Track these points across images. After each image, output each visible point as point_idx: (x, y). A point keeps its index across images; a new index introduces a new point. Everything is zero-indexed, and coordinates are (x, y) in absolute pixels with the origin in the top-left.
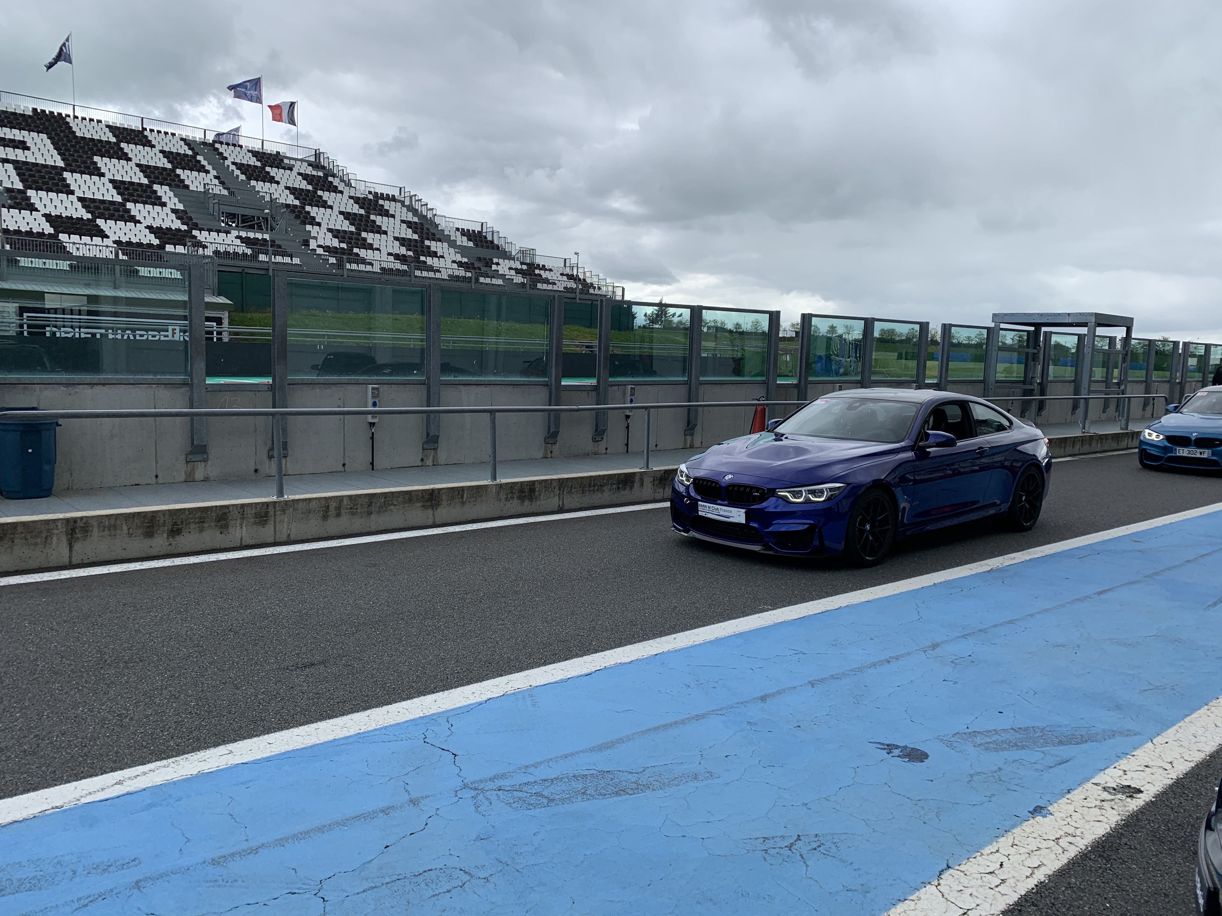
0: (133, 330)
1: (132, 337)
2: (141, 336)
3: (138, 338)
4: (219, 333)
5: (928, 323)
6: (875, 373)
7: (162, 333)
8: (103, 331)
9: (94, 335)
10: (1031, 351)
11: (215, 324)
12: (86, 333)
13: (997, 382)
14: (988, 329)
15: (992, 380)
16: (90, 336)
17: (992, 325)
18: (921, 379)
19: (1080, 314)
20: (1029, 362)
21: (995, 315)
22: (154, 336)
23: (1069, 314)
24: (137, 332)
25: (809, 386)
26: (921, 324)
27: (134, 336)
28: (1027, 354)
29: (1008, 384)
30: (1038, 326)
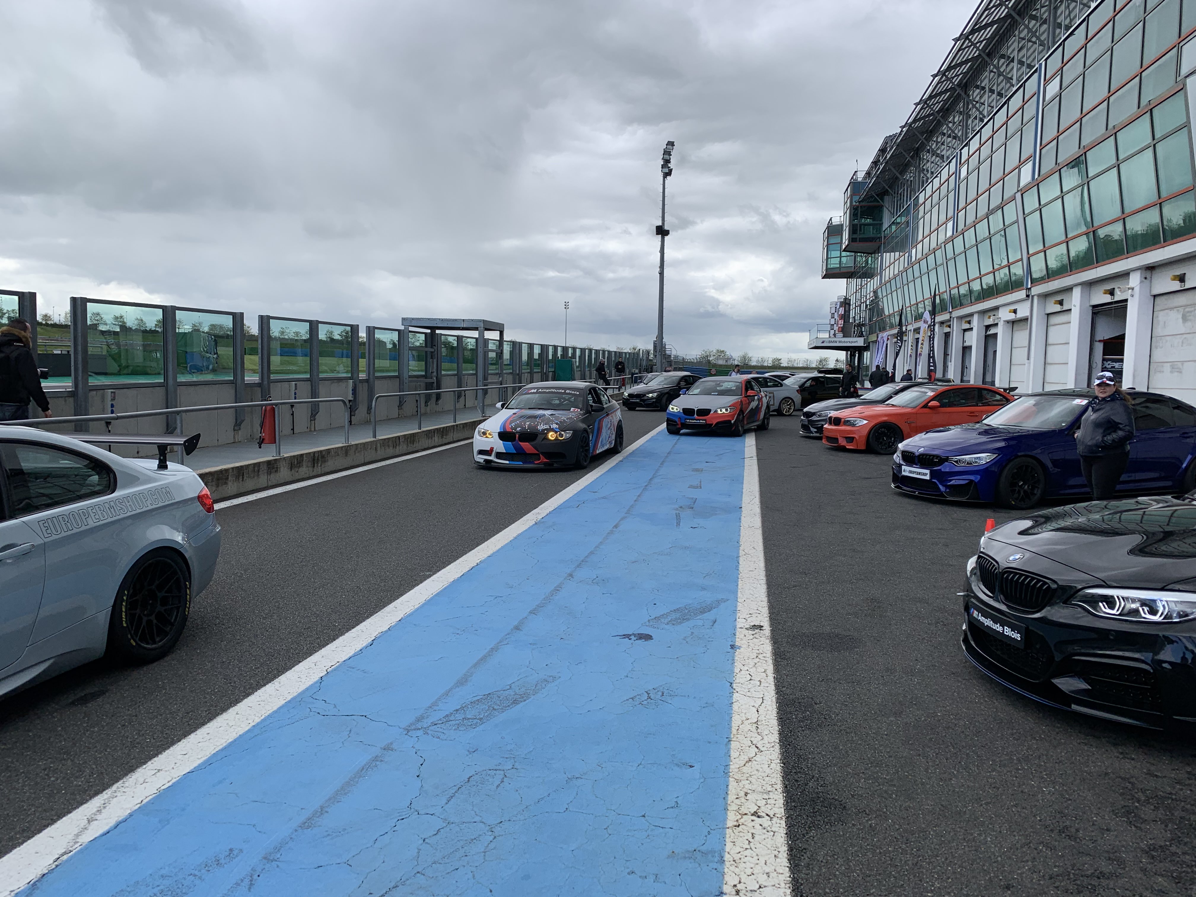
5: (358, 325)
6: (323, 372)
10: (429, 349)
13: (410, 377)
14: (399, 331)
15: (406, 376)
17: (402, 328)
18: (355, 375)
19: (472, 320)
20: (428, 359)
21: (404, 319)
23: (463, 320)
25: (271, 384)
26: (351, 326)
28: (426, 352)
29: (416, 379)
30: (433, 329)
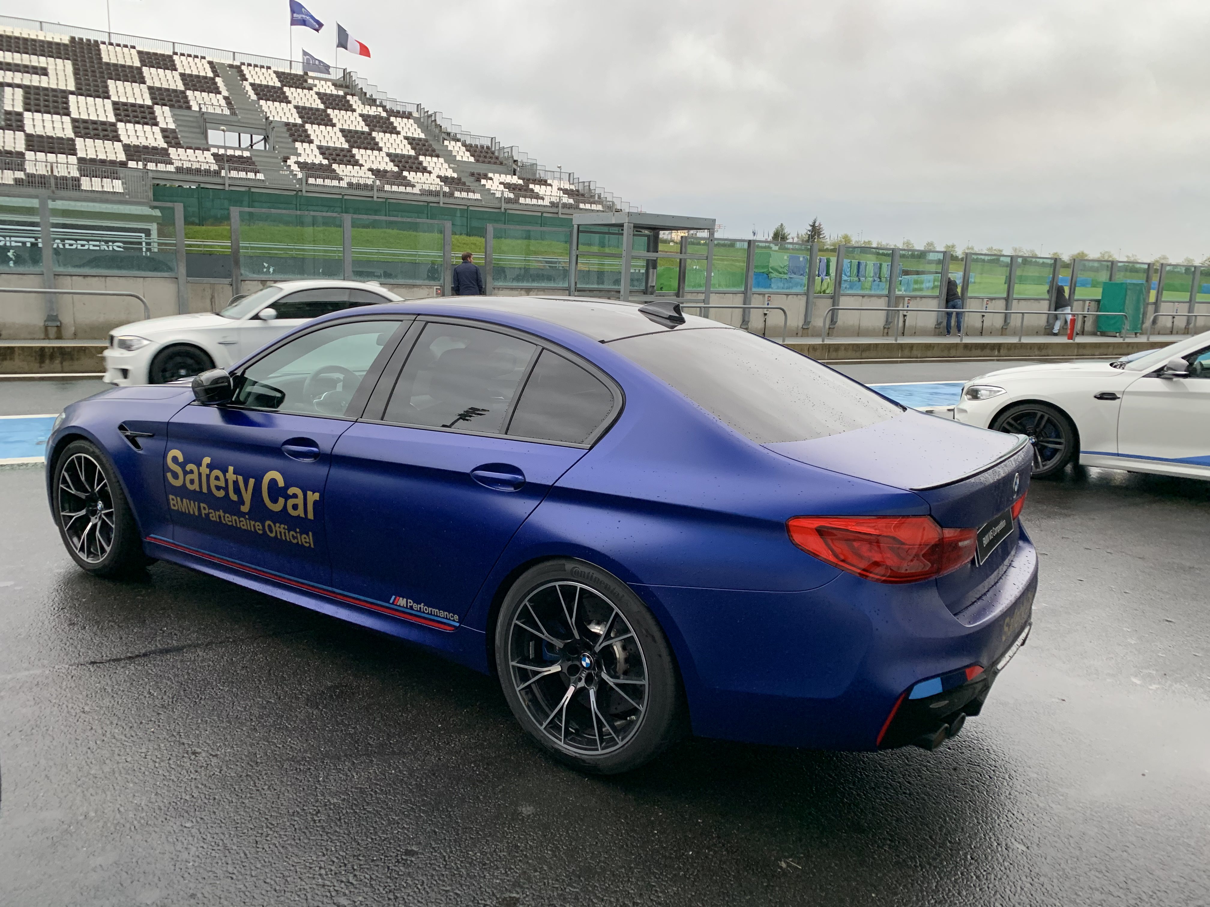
0: (63, 240)
1: (61, 246)
2: (71, 245)
3: (67, 246)
4: (148, 244)
7: (91, 243)
8: (33, 240)
9: (24, 243)
11: (143, 235)
12: (16, 242)
16: (20, 244)
22: (83, 245)
24: (66, 241)
27: (64, 245)
